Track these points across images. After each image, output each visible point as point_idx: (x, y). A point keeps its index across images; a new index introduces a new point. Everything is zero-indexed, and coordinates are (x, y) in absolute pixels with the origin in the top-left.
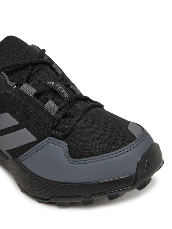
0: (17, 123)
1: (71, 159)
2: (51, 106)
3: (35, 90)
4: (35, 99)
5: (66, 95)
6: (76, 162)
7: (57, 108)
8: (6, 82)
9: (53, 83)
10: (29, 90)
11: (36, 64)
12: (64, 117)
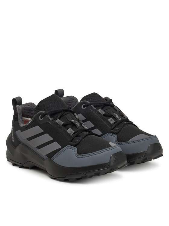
0: (52, 139)
1: (78, 155)
2: (71, 131)
3: (63, 123)
4: (62, 127)
5: (79, 128)
6: (80, 157)
7: (74, 132)
8: (48, 118)
9: (74, 121)
10: (60, 122)
11: (66, 111)
12: (77, 136)
